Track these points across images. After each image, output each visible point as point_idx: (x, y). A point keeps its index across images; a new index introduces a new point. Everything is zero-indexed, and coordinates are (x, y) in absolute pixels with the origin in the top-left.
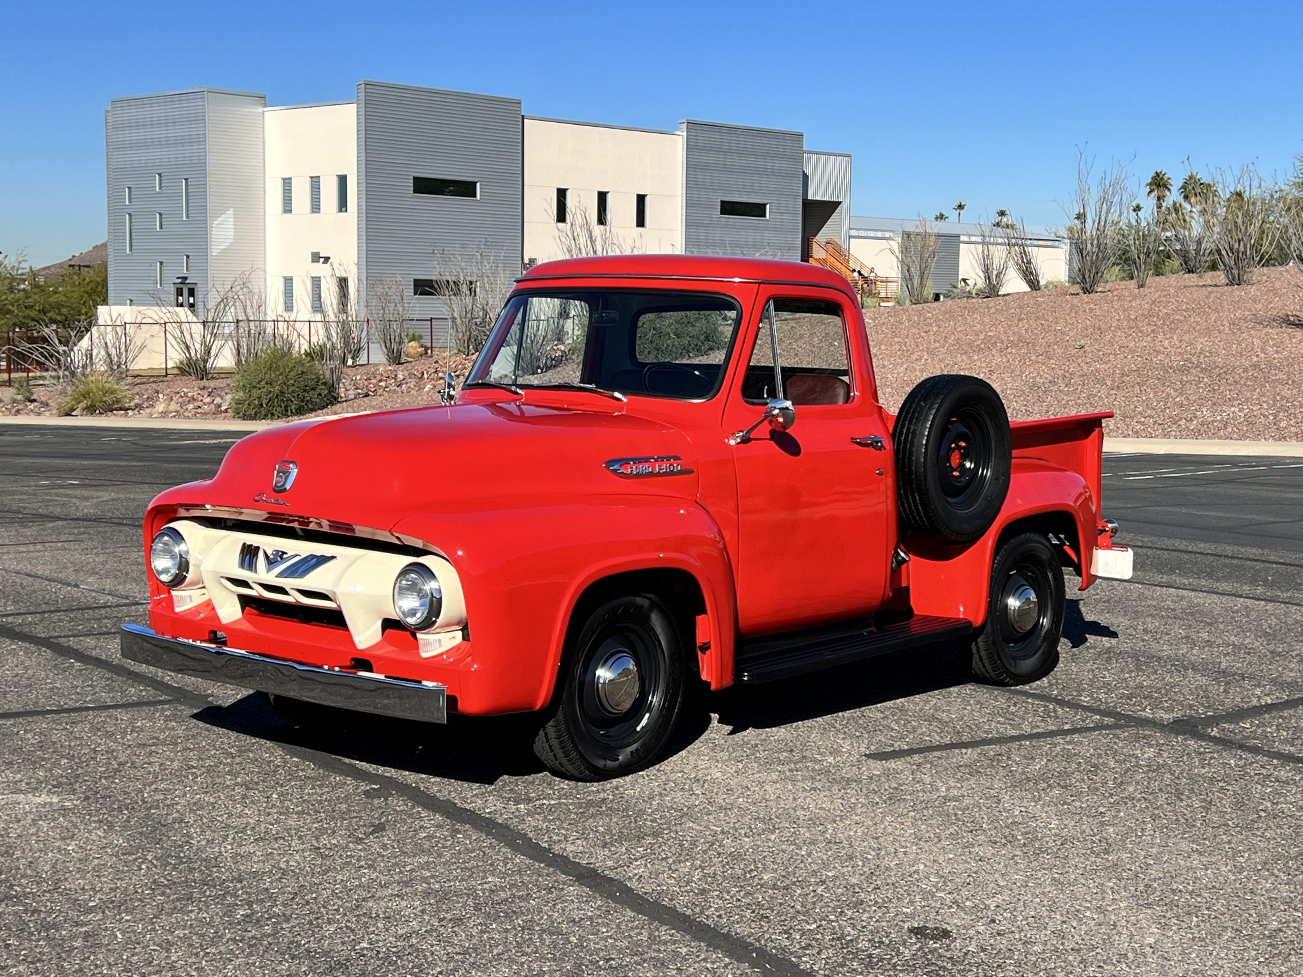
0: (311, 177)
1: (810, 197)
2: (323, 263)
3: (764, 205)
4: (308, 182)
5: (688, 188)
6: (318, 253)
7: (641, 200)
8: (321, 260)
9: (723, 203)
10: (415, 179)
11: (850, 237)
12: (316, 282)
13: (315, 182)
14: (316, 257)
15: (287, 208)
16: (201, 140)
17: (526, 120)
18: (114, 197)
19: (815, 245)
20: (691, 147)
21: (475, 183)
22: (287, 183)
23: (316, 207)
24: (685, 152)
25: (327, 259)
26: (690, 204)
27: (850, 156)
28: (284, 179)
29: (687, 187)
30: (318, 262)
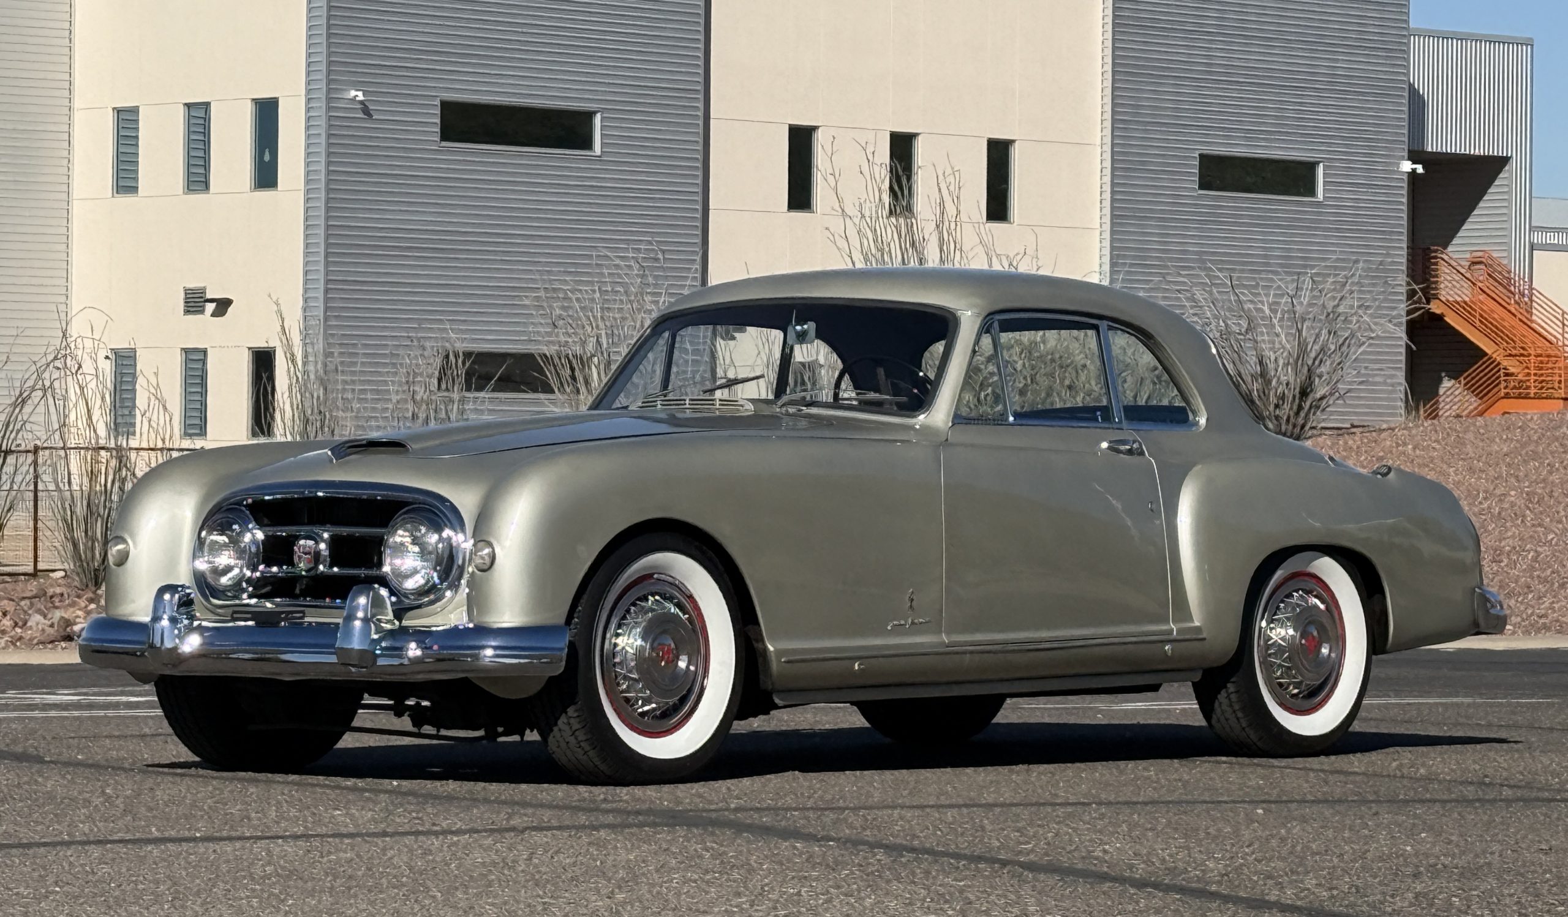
0: (188, 106)
1: (1433, 145)
2: (216, 314)
3: (1311, 167)
4: (179, 116)
5: (1119, 124)
6: (203, 291)
7: (999, 153)
8: (210, 307)
9: (1206, 161)
10: (446, 106)
11: (1532, 248)
12: (195, 362)
13: (198, 116)
14: (194, 302)
15: (126, 180)
19: (1443, 268)
20: (1124, 25)
21: (589, 116)
22: (127, 121)
23: (198, 179)
24: (1109, 35)
25: (223, 306)
26: (1124, 165)
27: (1529, 43)
28: (119, 111)
29: (1114, 121)
30: (202, 311)
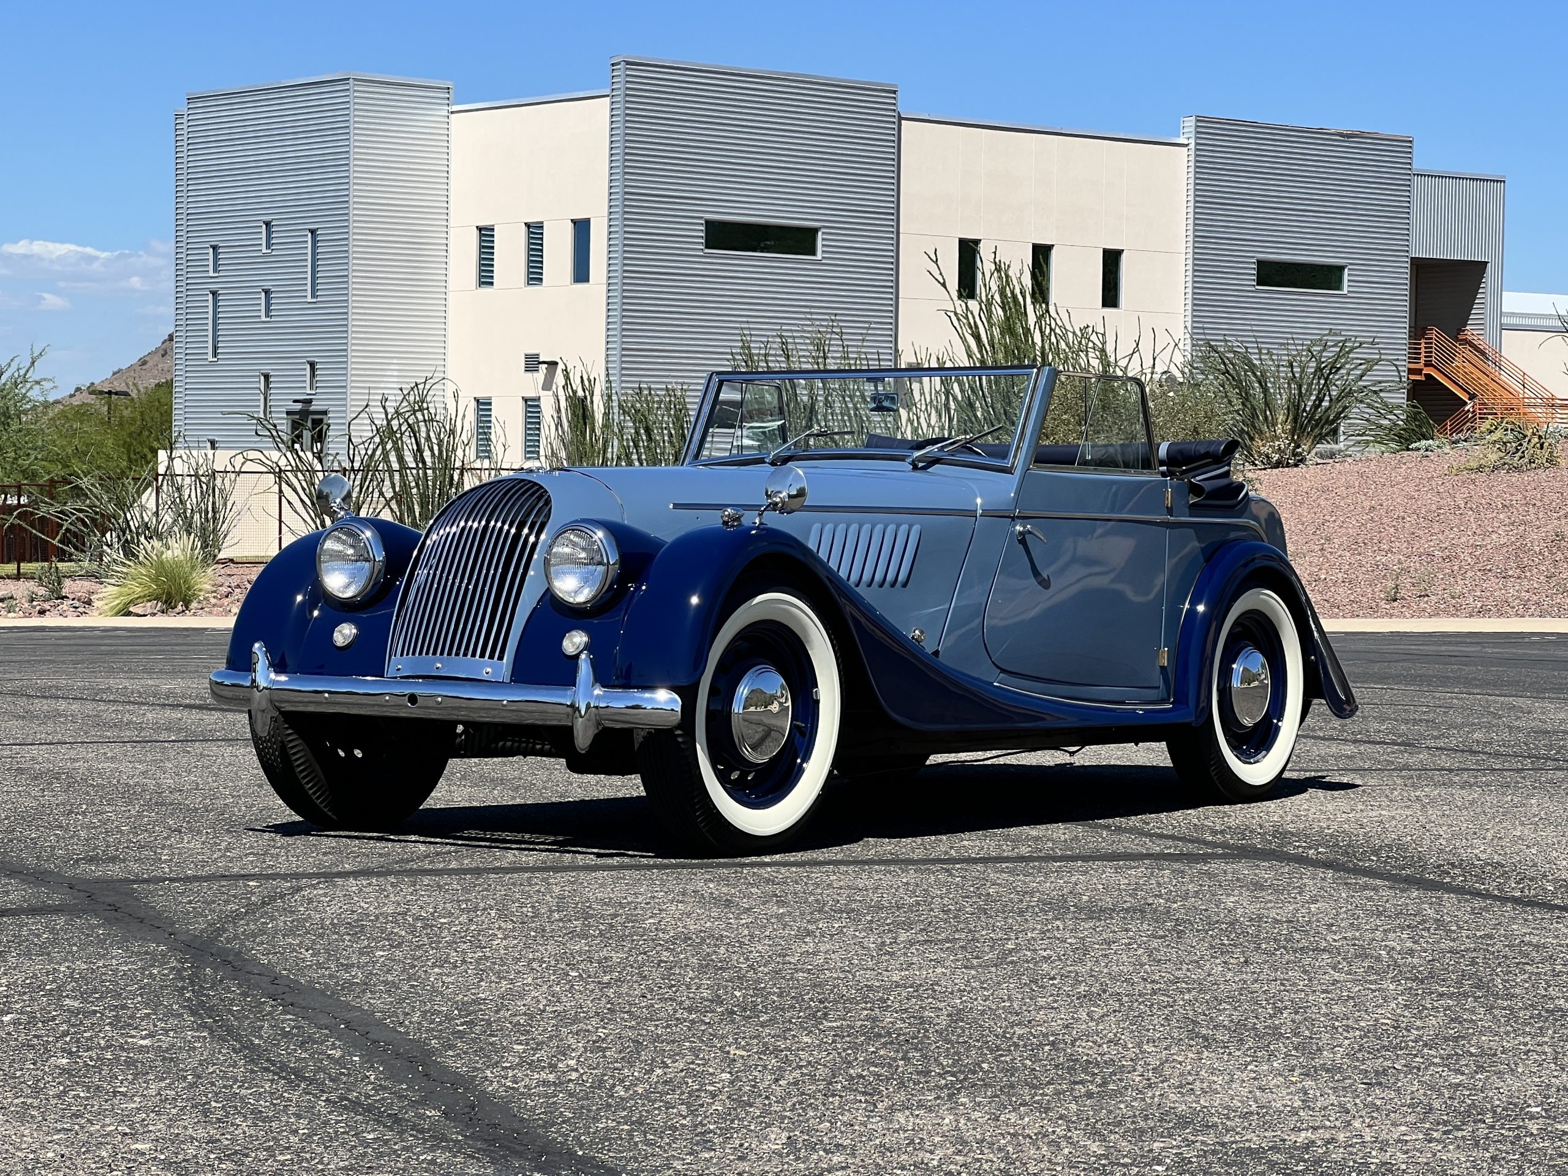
0: (528, 225)
1: (1424, 254)
3: (1340, 269)
4: (522, 233)
5: (1198, 238)
6: (538, 355)
7: (1112, 260)
8: (543, 368)
9: (1261, 265)
10: (709, 223)
12: (531, 405)
13: (535, 231)
14: (532, 364)
15: (485, 277)
16: (341, 161)
17: (903, 122)
18: (183, 266)
20: (1202, 167)
21: (814, 231)
22: (486, 234)
23: (535, 275)
24: (1192, 175)
25: (551, 366)
26: (1202, 268)
27: (1504, 182)
28: (481, 229)
29: (1195, 237)
30: (537, 370)
